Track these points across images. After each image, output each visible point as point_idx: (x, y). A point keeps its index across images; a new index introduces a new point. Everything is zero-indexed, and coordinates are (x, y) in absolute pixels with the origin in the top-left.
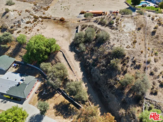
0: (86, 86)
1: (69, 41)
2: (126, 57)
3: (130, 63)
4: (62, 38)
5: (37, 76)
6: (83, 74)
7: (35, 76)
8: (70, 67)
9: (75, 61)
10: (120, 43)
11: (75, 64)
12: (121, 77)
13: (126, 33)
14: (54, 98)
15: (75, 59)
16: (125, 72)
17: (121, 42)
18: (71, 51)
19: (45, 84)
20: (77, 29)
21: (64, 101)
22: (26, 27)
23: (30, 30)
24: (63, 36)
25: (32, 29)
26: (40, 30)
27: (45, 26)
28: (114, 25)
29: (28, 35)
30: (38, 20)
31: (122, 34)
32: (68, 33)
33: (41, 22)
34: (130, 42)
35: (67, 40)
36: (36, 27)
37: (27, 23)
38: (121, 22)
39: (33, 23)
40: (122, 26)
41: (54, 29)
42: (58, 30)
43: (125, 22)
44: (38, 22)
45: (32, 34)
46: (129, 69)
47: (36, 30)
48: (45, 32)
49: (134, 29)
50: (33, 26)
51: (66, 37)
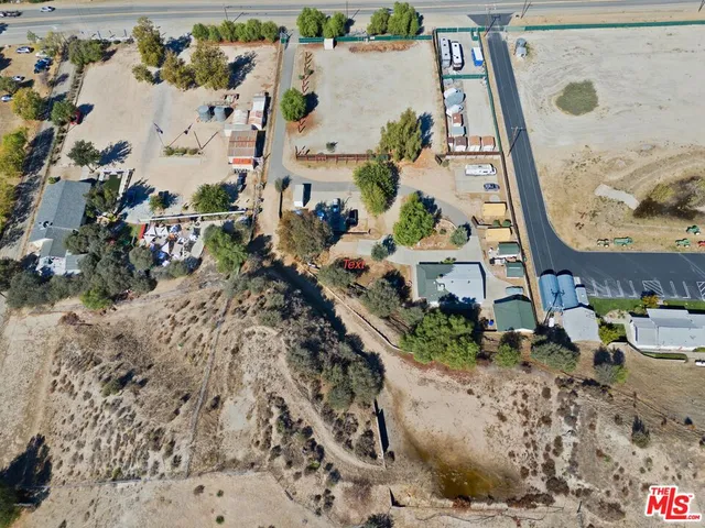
0: (325, 297)
1: (394, 391)
3: (250, 311)
4: (417, 399)
6: (334, 313)
7: (433, 310)
8: (363, 318)
9: (358, 333)
10: (266, 344)
11: (356, 328)
13: (250, 383)
15: (358, 337)
17: (262, 349)
18: (373, 354)
19: (405, 298)
20: (389, 449)
22: (546, 420)
23: (526, 413)
24: (416, 404)
25: (524, 419)
26: (497, 418)
27: (497, 448)
28: (276, 411)
29: (511, 386)
30: (543, 475)
31: (260, 376)
32: (407, 424)
33: (525, 465)
34: (245, 351)
35: (400, 392)
36: (522, 435)
37: (558, 441)
38: (256, 435)
39: (546, 456)
40: (255, 412)
41: (458, 437)
42: (445, 433)
43: (246, 435)
44: (535, 464)
45: (504, 392)
46: (253, 304)
47: (509, 418)
48: (476, 413)
49: (228, 403)
50: (532, 433)
51: (407, 404)
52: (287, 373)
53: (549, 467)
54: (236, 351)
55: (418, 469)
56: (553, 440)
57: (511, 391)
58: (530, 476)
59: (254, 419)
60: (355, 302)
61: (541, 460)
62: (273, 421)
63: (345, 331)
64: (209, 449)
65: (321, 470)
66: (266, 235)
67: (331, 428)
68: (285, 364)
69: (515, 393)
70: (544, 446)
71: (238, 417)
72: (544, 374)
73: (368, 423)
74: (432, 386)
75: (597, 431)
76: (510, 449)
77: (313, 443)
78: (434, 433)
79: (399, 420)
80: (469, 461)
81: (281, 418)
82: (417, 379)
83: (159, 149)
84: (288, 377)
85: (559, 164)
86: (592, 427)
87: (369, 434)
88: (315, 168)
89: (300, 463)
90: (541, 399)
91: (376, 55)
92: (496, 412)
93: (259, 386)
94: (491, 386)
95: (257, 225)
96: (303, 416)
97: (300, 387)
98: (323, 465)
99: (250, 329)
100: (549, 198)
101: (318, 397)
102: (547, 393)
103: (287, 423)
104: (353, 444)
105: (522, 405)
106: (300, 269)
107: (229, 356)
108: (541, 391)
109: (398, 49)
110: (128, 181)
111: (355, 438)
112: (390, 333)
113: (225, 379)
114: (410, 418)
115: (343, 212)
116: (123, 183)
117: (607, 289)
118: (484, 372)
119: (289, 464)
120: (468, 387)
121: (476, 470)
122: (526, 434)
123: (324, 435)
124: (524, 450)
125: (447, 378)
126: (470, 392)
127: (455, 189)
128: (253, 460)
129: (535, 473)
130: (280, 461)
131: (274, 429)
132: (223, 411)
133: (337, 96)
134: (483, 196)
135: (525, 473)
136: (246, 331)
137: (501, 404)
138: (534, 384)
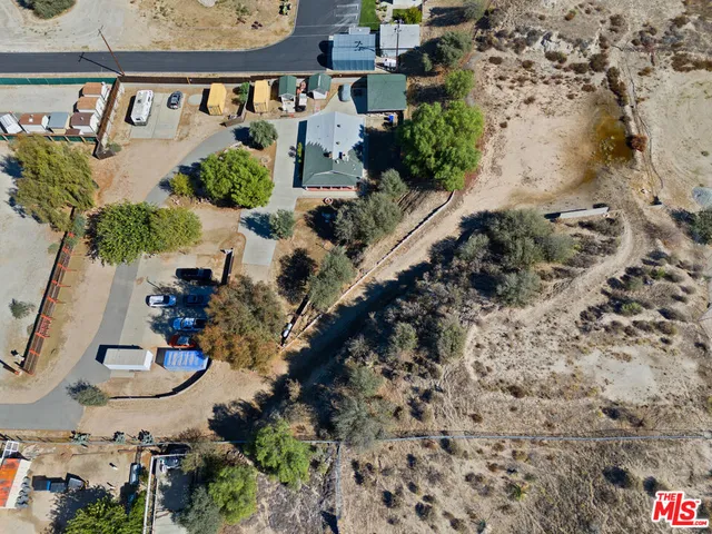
0: (359, 299)
1: (513, 203)
2: (438, 366)
3: (425, 384)
6: (391, 283)
8: (401, 242)
9: (429, 246)
10: (495, 342)
11: (419, 249)
12: (377, 367)
13: (569, 362)
14: (321, 241)
15: (434, 246)
16: (388, 374)
17: (507, 348)
18: (463, 225)
21: (317, 266)
22: (527, 65)
23: (521, 80)
24: (527, 179)
25: (528, 82)
26: (531, 105)
27: (567, 109)
28: (607, 319)
29: (491, 89)
30: (587, 74)
31: (555, 347)
32: (554, 189)
33: (580, 88)
34: (512, 376)
35: (513, 196)
36: (547, 86)
37: (551, 56)
38: (653, 345)
39: (566, 70)
40: (616, 349)
41: (561, 141)
42: (559, 153)
43: (656, 360)
44: (576, 79)
45: (500, 95)
46: (404, 384)
47: (529, 95)
48: (528, 122)
49: (611, 394)
50: (543, 78)
51: (528, 189)
52: (543, 306)
53: (578, 69)
54: (516, 392)
55: (608, 182)
56: (548, 62)
57: (497, 89)
58: (590, 84)
59: (627, 350)
60: (370, 254)
61: (572, 74)
62: (625, 321)
63: (423, 263)
64: (700, 412)
66: (211, 415)
67: (598, 258)
68: (529, 309)
69: (498, 86)
70: (555, 70)
72: (473, 60)
74: (500, 162)
75: (546, 15)
76: (565, 97)
77: (626, 278)
78: (561, 164)
79: (551, 198)
80: (586, 134)
81: (618, 310)
82: (494, 176)
84: (548, 305)
86: (542, 18)
89: (667, 288)
90: (503, 66)
92: (524, 106)
93: (572, 348)
94: (494, 107)
95: (182, 437)
96: (596, 290)
98: (651, 267)
100: (208, 45)
102: (496, 60)
105: (513, 82)
106: (297, 344)
108: (494, 65)
111: (598, 238)
112: (428, 206)
113: (571, 403)
114: (543, 187)
115: (179, 289)
119: (677, 298)
120: (497, 128)
121: (595, 129)
122: (546, 83)
123: (611, 266)
124: (563, 86)
125: (488, 146)
126: (504, 126)
127: (167, 141)
128: (692, 345)
129: (587, 80)
130: (680, 308)
131: (638, 318)
132: (628, 399)
134: (188, 112)
135: (588, 89)
136: (474, 377)
137: (514, 99)
138: (485, 69)
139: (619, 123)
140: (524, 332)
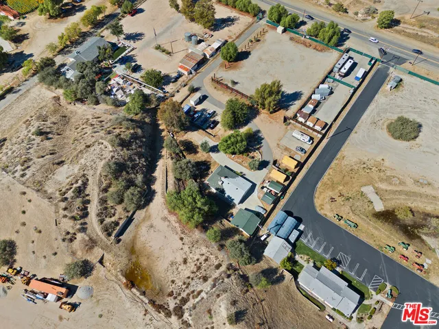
1: (147, 213)
4: (154, 224)
5: (207, 191)
6: (157, 162)
7: (210, 193)
8: (167, 172)
14: (196, 161)
15: (156, 179)
18: (154, 191)
19: (201, 178)
20: (120, 237)
21: (187, 154)
22: (205, 279)
23: (199, 268)
24: (152, 226)
25: (195, 270)
26: (182, 260)
27: (168, 274)
28: (80, 182)
29: (204, 250)
30: (178, 302)
31: (88, 164)
32: (139, 233)
33: (174, 291)
34: (92, 149)
35: (150, 216)
36: (187, 277)
37: (200, 292)
38: (63, 187)
39: (188, 295)
40: (72, 177)
41: (156, 255)
42: (152, 249)
43: (60, 184)
44: (180, 294)
45: (198, 251)
47: (188, 264)
48: (175, 250)
49: (65, 166)
50: (192, 279)
51: (148, 223)
52: (99, 170)
53: (185, 301)
54: (89, 146)
55: (125, 255)
56: (199, 290)
57: (202, 252)
58: (172, 298)
59: (69, 180)
60: (170, 162)
61: (184, 295)
62: (75, 186)
63: (153, 173)
64: (40, 179)
65: (79, 222)
67: (99, 208)
68: (102, 166)
69: (203, 255)
70: (192, 289)
71: (64, 176)
72: (226, 256)
73: (120, 219)
74: (167, 223)
75: (218, 300)
76: (174, 279)
77: (86, 208)
78: (147, 245)
79: (138, 228)
80: (151, 270)
81: (79, 187)
82: (163, 216)
83: (154, 44)
84: (98, 172)
85: (355, 159)
86: (218, 296)
87: (117, 224)
88: (218, 90)
89: (71, 212)
90: (213, 267)
91: (301, 47)
92: (185, 257)
93: (84, 168)
94: (194, 244)
96: (91, 194)
97: (100, 180)
98: (82, 221)
99: (103, 141)
100: (329, 174)
101: (105, 190)
102: (218, 267)
103: (80, 191)
104: (105, 222)
105: (201, 263)
107: (84, 147)
108: (216, 263)
109: (317, 50)
110: (129, 52)
111: (108, 220)
112: (170, 186)
113: (73, 156)
114: (143, 230)
116: (126, 52)
117: (315, 242)
118: (197, 234)
119: (65, 209)
120: (183, 236)
121: (150, 276)
122: (189, 278)
123: (93, 208)
124: (180, 284)
125: (177, 225)
126: (182, 239)
128: (53, 196)
129: (175, 298)
130: (63, 205)
131: (72, 190)
132: (60, 168)
133: (261, 60)
134: (292, 152)
135: (171, 294)
136: (100, 141)
137: (191, 255)
138: (217, 258)
139: (143, 289)
140: (98, 160)
